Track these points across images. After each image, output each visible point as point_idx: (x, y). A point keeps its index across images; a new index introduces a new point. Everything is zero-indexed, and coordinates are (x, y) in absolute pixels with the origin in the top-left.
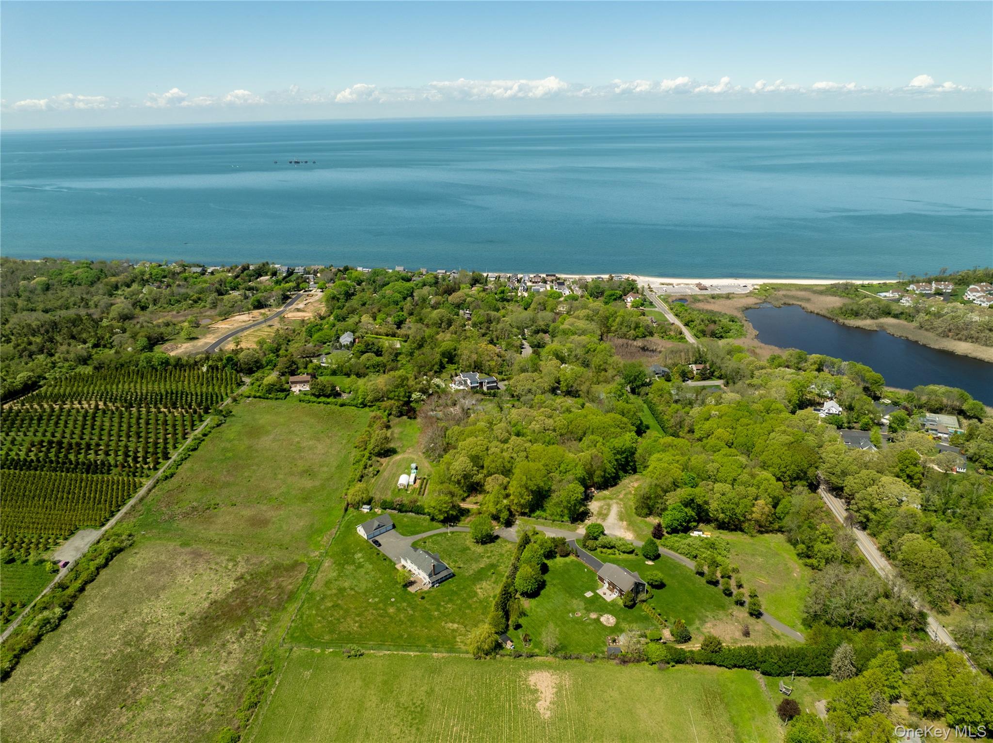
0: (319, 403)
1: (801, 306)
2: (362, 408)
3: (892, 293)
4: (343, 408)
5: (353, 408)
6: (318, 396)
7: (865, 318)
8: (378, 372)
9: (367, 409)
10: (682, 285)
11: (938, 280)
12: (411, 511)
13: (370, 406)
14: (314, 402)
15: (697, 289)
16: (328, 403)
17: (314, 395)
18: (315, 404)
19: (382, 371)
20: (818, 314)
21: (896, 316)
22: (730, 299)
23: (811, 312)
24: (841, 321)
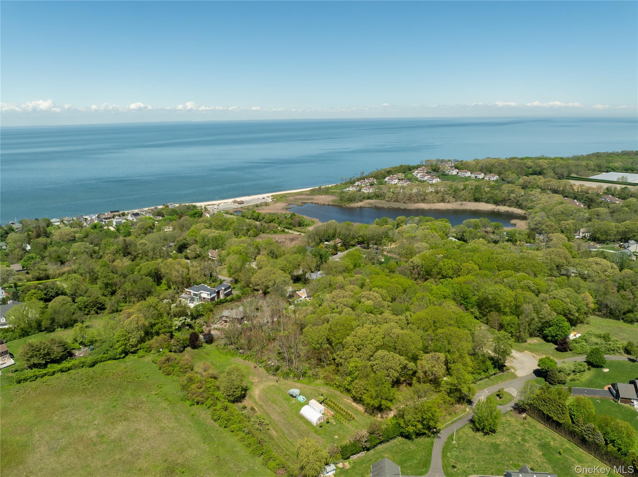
0: (54, 373)
1: (312, 203)
2: (124, 357)
3: (352, 188)
4: (98, 367)
5: (110, 362)
6: (45, 366)
7: (357, 202)
8: (87, 314)
9: (131, 357)
10: (223, 204)
11: (367, 177)
12: (381, 443)
13: (134, 352)
14: (45, 374)
15: (237, 204)
16: (69, 369)
17: (35, 366)
18: (46, 378)
19: (92, 312)
20: (328, 205)
21: (369, 198)
22: (267, 205)
23: (324, 205)
24: (347, 205)
